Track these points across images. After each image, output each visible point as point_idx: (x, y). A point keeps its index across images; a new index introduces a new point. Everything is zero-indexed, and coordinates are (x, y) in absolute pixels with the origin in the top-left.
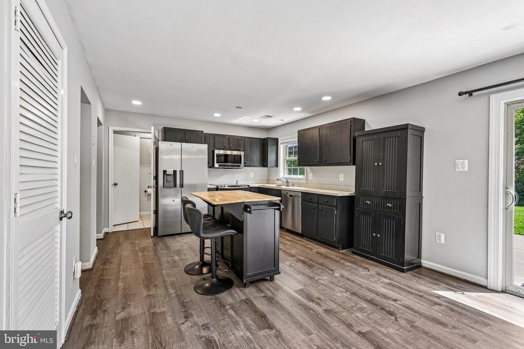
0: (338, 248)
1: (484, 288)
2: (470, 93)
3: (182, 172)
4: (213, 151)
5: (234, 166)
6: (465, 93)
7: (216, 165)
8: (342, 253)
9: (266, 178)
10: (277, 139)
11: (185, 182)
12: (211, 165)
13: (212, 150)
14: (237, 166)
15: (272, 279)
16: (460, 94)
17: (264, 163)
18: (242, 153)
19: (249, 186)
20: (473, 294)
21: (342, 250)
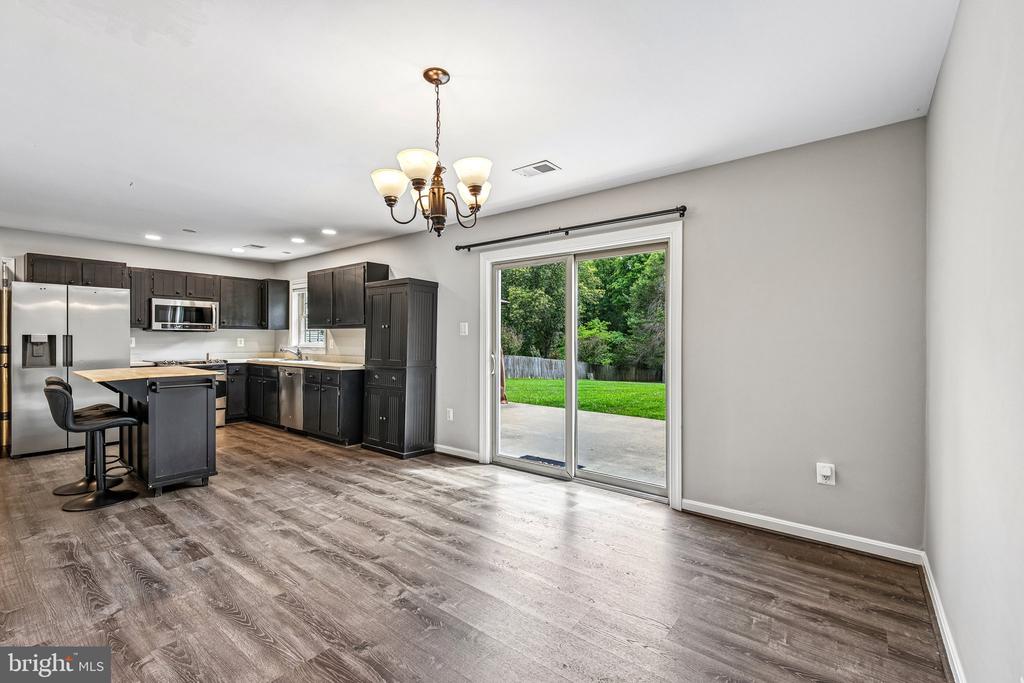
0: (343, 443)
1: (476, 462)
2: (468, 247)
3: (68, 339)
4: (150, 301)
5: (196, 327)
6: (464, 247)
7: (156, 325)
8: (349, 450)
9: (271, 348)
10: (288, 282)
11: (76, 358)
12: (146, 326)
13: (147, 298)
14: (203, 327)
15: (205, 483)
16: (458, 248)
17: (262, 323)
18: (214, 305)
19: (225, 361)
20: (454, 469)
21: (349, 445)
